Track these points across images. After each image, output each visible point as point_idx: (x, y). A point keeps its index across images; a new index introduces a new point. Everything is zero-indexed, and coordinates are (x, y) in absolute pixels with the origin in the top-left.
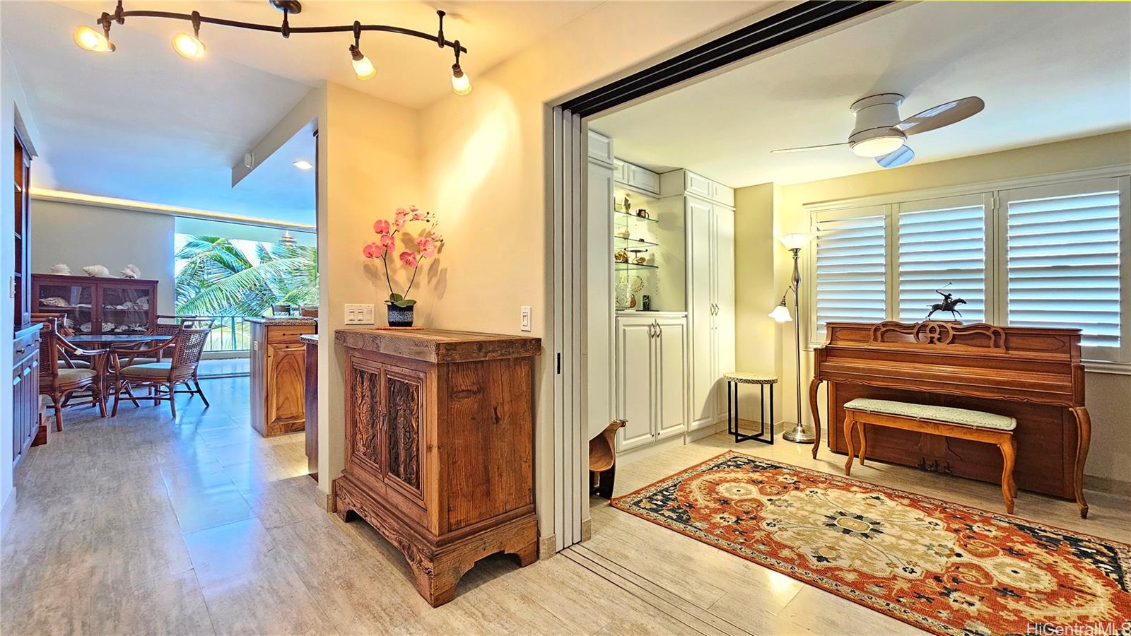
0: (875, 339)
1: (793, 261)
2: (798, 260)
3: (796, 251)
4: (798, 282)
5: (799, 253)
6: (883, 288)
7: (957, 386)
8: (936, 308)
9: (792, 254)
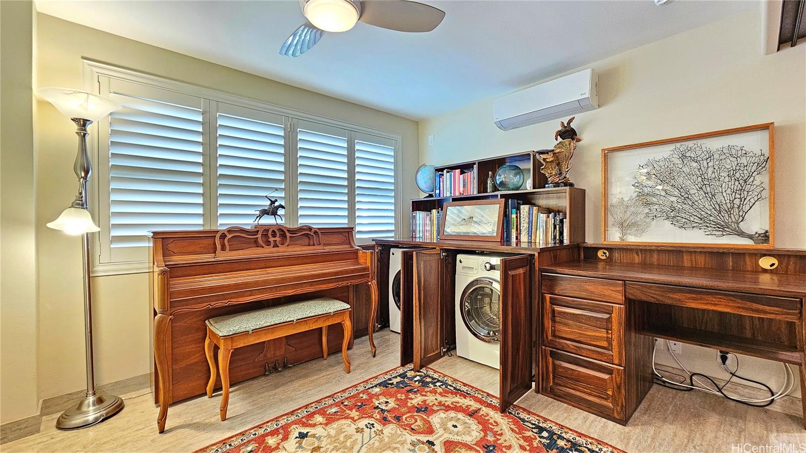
0: (223, 248)
1: (77, 139)
2: (88, 138)
3: (83, 123)
4: (87, 172)
5: (89, 128)
6: (200, 190)
7: (311, 284)
8: (264, 212)
9: (75, 127)
